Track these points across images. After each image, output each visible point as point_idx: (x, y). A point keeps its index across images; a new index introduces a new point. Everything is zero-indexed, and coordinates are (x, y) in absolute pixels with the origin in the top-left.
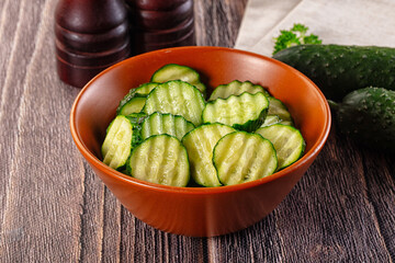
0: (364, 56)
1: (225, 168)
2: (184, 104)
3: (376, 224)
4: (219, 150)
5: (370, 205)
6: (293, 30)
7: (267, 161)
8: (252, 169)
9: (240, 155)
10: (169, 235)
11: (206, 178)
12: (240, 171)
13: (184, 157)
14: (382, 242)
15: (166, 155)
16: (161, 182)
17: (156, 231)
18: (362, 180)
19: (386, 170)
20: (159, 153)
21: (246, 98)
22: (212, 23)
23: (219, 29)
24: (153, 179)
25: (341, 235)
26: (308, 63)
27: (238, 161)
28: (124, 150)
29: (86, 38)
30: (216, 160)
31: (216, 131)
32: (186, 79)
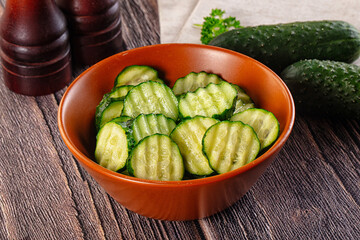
0: (293, 33)
1: (215, 156)
2: (159, 102)
3: (340, 183)
4: (207, 141)
5: (328, 166)
6: (212, 14)
7: (250, 144)
8: (239, 154)
9: (226, 142)
10: (162, 222)
11: (198, 167)
12: (228, 157)
13: (177, 152)
14: (350, 197)
15: (160, 152)
16: (160, 177)
17: (150, 220)
18: (314, 144)
19: (330, 131)
20: (154, 152)
21: (214, 89)
22: (130, 17)
23: (139, 22)
24: (153, 176)
25: (313, 197)
26: (245, 45)
27: (225, 148)
28: (120, 153)
29: (35, 50)
30: (207, 150)
31: (199, 123)
32: (146, 77)
